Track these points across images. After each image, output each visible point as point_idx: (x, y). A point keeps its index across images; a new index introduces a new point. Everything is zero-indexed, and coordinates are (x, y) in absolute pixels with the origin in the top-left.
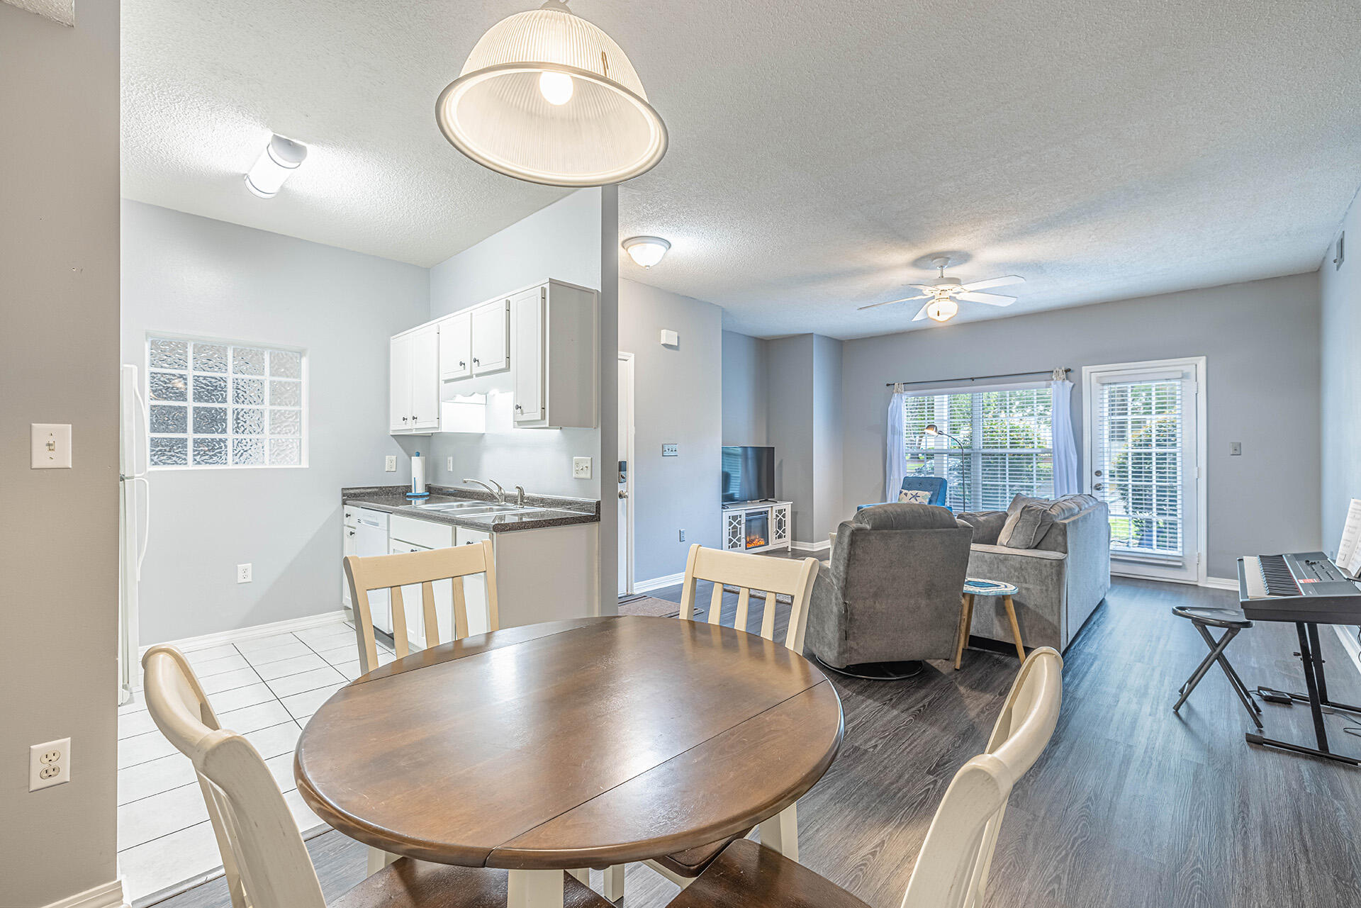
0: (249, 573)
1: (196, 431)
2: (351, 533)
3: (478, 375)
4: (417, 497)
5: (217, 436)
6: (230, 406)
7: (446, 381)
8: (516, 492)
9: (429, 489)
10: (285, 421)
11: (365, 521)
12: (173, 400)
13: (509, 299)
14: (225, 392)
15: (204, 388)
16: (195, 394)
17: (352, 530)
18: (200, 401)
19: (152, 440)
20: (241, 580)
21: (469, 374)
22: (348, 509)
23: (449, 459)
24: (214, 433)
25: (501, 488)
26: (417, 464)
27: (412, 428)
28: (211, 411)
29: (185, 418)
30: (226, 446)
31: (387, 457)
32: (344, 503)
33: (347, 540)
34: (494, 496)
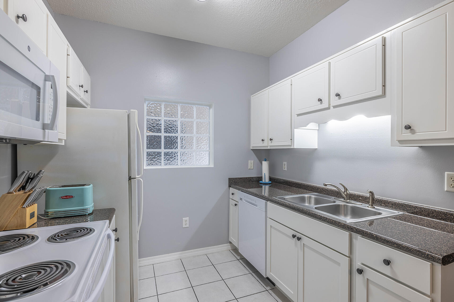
0: (188, 222)
1: (165, 148)
2: (236, 205)
3: (335, 107)
4: (266, 184)
5: (173, 150)
6: (179, 135)
7: (298, 115)
8: (368, 195)
9: (271, 179)
10: (203, 142)
11: (245, 200)
12: (156, 133)
13: (384, 35)
14: (177, 128)
15: (168, 126)
16: (165, 129)
17: (236, 203)
18: (166, 133)
19: (147, 153)
20: (184, 226)
21: (327, 106)
22: (232, 190)
23: (284, 163)
24: (172, 149)
25: (347, 189)
26: (265, 165)
27: (267, 145)
28: (171, 138)
29: (161, 141)
30: (177, 156)
31: (249, 161)
32: (230, 186)
33: (232, 208)
34: (341, 194)
